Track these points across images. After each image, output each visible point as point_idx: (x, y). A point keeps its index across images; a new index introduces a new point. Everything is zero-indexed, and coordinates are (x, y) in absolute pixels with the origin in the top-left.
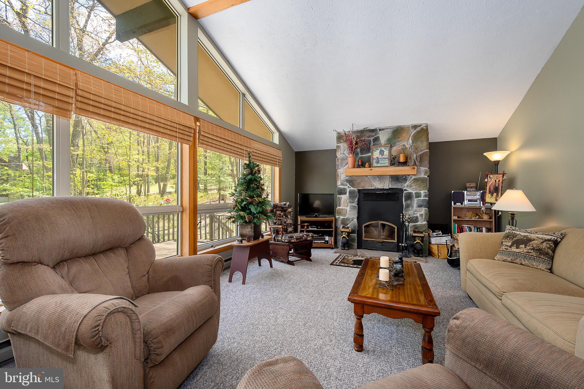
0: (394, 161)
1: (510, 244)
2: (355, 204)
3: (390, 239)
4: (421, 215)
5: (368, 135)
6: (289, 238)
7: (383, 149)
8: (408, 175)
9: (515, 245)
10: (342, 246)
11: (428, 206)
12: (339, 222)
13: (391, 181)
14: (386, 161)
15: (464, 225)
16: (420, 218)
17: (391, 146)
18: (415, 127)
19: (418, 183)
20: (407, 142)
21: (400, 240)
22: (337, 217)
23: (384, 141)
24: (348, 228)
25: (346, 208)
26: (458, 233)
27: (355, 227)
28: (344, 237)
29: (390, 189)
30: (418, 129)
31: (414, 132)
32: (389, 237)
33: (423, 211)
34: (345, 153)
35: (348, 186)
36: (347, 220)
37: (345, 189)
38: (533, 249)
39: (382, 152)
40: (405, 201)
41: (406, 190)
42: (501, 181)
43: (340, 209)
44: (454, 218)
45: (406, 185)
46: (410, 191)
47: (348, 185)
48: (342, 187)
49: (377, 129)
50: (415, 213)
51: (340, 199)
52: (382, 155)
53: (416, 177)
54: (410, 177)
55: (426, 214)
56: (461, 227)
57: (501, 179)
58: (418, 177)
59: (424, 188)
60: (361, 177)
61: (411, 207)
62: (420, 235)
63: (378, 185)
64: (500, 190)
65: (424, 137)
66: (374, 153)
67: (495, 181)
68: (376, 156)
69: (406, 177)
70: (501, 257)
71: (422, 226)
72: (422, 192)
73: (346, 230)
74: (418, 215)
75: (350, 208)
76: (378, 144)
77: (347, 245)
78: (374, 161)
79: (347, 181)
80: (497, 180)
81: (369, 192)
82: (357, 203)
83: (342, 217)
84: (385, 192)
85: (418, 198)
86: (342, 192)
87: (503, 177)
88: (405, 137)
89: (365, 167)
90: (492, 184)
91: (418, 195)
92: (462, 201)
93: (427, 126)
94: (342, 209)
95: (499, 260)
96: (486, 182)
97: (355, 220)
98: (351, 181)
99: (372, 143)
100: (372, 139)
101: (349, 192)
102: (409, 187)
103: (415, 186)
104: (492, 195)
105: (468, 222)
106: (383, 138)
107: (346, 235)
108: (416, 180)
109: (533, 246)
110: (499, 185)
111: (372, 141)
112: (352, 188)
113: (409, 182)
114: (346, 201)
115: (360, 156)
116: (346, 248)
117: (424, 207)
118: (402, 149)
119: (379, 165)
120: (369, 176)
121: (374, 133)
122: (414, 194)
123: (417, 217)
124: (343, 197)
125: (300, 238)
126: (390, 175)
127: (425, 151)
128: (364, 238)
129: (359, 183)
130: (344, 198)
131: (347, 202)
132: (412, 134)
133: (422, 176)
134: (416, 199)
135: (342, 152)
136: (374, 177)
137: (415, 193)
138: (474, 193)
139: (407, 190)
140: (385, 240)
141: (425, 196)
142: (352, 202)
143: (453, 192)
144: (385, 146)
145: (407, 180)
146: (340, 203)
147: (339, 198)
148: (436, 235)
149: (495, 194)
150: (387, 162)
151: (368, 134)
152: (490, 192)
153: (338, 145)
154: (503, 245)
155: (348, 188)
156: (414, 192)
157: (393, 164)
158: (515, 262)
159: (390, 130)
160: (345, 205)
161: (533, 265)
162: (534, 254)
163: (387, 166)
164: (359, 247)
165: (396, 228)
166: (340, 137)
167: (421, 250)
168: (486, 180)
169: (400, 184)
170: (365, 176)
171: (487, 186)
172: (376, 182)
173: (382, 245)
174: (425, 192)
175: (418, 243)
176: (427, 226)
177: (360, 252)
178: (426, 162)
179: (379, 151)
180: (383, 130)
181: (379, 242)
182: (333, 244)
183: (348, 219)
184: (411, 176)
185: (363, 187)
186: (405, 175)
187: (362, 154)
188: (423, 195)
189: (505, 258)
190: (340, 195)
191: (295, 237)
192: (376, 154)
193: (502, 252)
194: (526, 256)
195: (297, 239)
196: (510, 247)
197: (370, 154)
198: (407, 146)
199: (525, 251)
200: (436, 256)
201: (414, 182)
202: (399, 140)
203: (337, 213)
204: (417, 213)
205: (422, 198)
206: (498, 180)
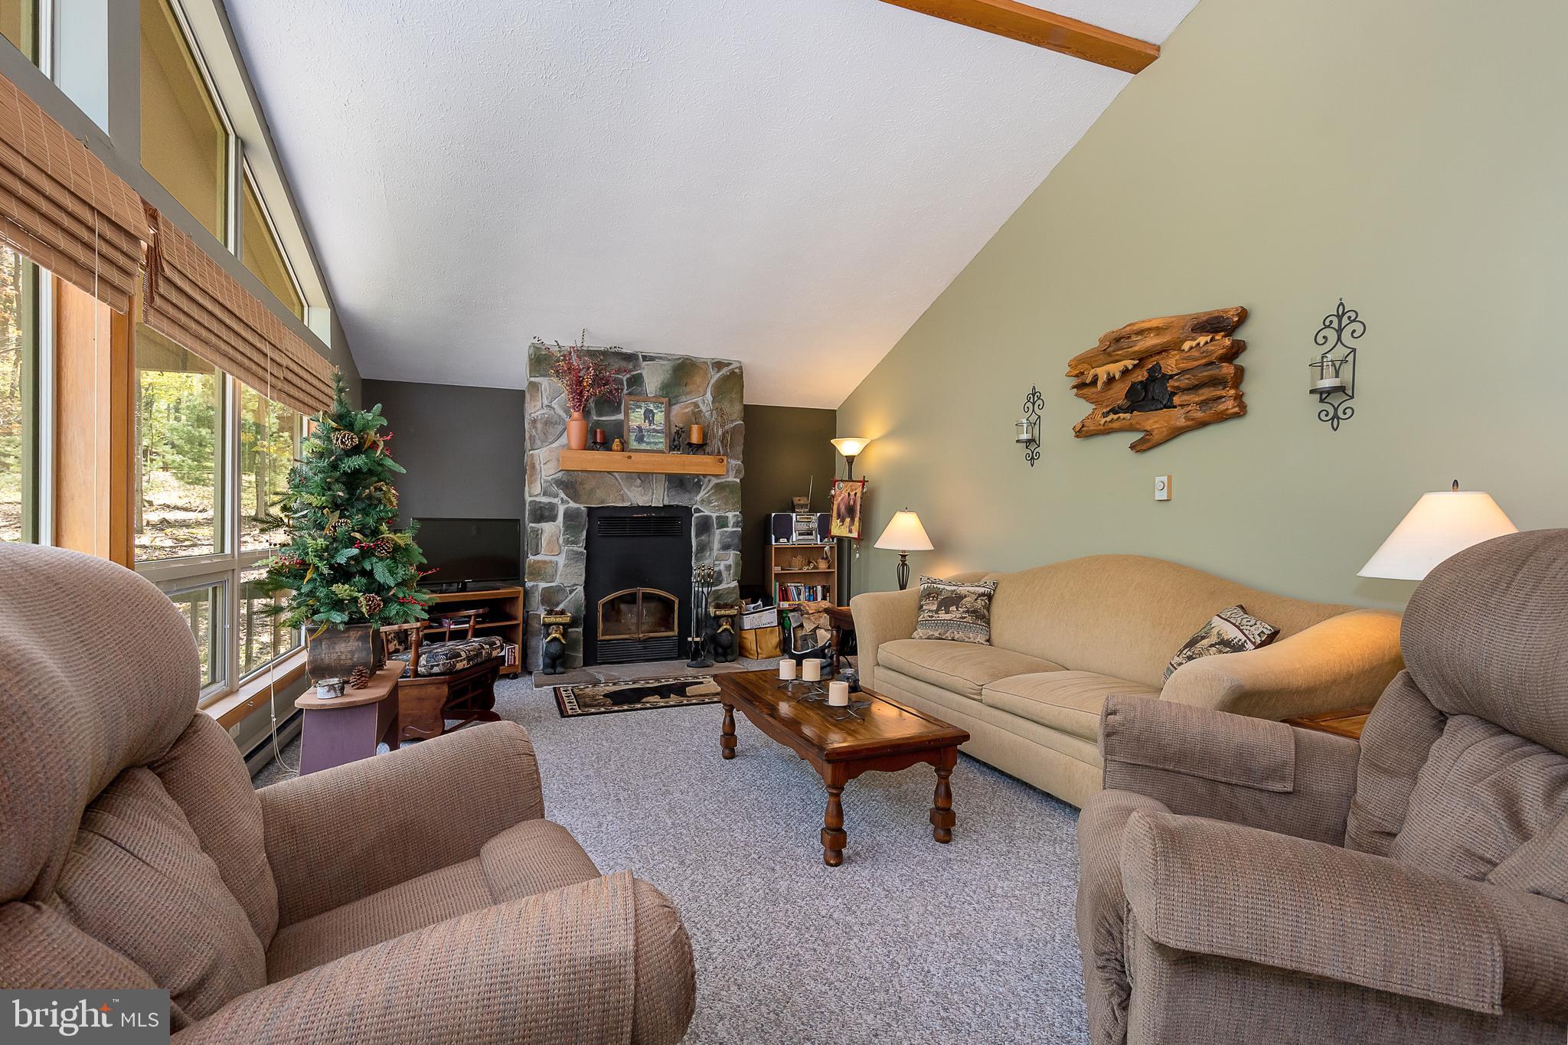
0: (678, 441)
1: (934, 607)
2: (580, 548)
3: (663, 629)
4: (728, 568)
5: (617, 366)
6: (450, 658)
7: (651, 407)
8: (705, 476)
9: (943, 608)
10: (546, 666)
11: (740, 548)
12: (536, 598)
13: (669, 489)
14: (661, 438)
15: (789, 584)
16: (725, 574)
17: (669, 403)
18: (719, 365)
19: (723, 494)
20: (702, 399)
21: (685, 631)
22: (529, 584)
23: (654, 389)
24: (562, 613)
25: (554, 559)
26: (780, 601)
27: (578, 610)
28: (555, 639)
29: (665, 506)
30: (725, 371)
31: (715, 377)
32: (660, 625)
33: (732, 557)
34: (553, 405)
35: (562, 499)
36: (558, 591)
37: (552, 507)
38: (967, 612)
39: (649, 415)
40: (697, 536)
41: (698, 510)
42: (859, 495)
43: (539, 562)
44: (776, 569)
45: (698, 498)
46: (707, 513)
47: (562, 495)
48: (545, 500)
49: (638, 356)
50: (716, 563)
51: (537, 534)
52: (651, 422)
53: (719, 481)
54: (706, 480)
55: (737, 564)
56: (785, 587)
57: (859, 491)
58: (723, 480)
59: (734, 505)
60: (598, 475)
61: (709, 549)
62: (729, 612)
63: (638, 497)
64: (858, 513)
65: (735, 391)
66: (632, 416)
67: (849, 494)
68: (637, 424)
69: (699, 481)
70: (925, 632)
71: (730, 591)
72: (730, 515)
73: (559, 620)
74: (722, 567)
75: (567, 558)
76: (640, 394)
77: (558, 662)
78: (633, 436)
79: (560, 483)
80: (852, 493)
81: (616, 515)
82: (583, 544)
83: (543, 585)
84: (653, 515)
85: (722, 530)
86: (544, 514)
87: (863, 488)
88: (699, 386)
89: (611, 450)
90: (842, 499)
91: (723, 522)
92: (788, 535)
93: (741, 368)
94: (545, 562)
95: (921, 638)
96: (833, 497)
97: (580, 589)
98: (570, 484)
99: (626, 387)
100: (625, 378)
101: (564, 514)
102: (704, 504)
103: (717, 501)
104: (843, 521)
105: (793, 577)
106: (653, 380)
107: (560, 634)
108: (719, 488)
109: (966, 607)
110: (854, 502)
111: (625, 383)
112: (572, 505)
113: (705, 491)
114: (555, 538)
115: (595, 418)
116: (559, 669)
117: (734, 550)
118: (694, 413)
119: (644, 446)
120: (616, 475)
121: (631, 364)
122: (715, 520)
123: (720, 573)
124: (548, 528)
125: (476, 656)
126: (666, 474)
127: (737, 423)
128: (602, 635)
129: (592, 492)
130: (550, 531)
131: (558, 543)
132: (713, 381)
133: (731, 479)
134: (718, 531)
135: (546, 402)
136: (631, 476)
137: (718, 518)
138: (807, 518)
139: (700, 511)
140: (652, 635)
141: (736, 524)
142: (573, 543)
143: (773, 514)
144: (656, 400)
145: (701, 486)
146: (537, 546)
147: (534, 530)
148: (753, 608)
149: (848, 520)
150: (661, 442)
151: (618, 364)
152: (839, 516)
153: (532, 379)
154: (923, 611)
155: (563, 505)
156: (714, 515)
157: (675, 447)
158: (943, 637)
159: (666, 362)
160: (552, 551)
161: (970, 638)
162: (969, 619)
163: (662, 452)
164: (591, 659)
165: (677, 602)
166: (541, 360)
167: (731, 646)
168: (833, 492)
169: (687, 496)
170: (609, 472)
171: (833, 503)
172: (633, 488)
173: (645, 648)
174: (735, 515)
175: (726, 629)
176: (738, 591)
177: (599, 672)
178: (738, 448)
179: (643, 411)
180: (652, 359)
181: (639, 640)
182: (517, 663)
183: (560, 589)
184: (709, 477)
185: (602, 502)
186: (697, 476)
187: (600, 414)
188: (732, 523)
189: (931, 633)
190: (539, 522)
191: (463, 653)
192: (636, 418)
193: (925, 624)
194: (959, 624)
195: (469, 659)
196: (937, 612)
197: (621, 417)
198: (703, 408)
199: (959, 616)
200: (752, 655)
201: (716, 491)
202: (687, 389)
203: (531, 574)
204: (720, 564)
205: (730, 529)
206: (854, 492)
